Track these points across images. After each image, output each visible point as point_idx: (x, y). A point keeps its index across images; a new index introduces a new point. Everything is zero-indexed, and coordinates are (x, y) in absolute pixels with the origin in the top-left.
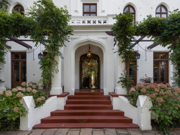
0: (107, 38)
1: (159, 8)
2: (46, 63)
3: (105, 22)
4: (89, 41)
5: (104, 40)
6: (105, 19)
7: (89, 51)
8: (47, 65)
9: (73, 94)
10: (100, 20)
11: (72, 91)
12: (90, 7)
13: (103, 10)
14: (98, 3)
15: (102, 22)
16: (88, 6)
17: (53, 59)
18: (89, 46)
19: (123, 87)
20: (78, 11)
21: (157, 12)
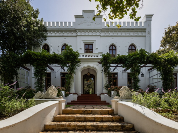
0: (98, 65)
1: (131, 47)
2: (68, 77)
3: (97, 56)
4: (89, 67)
5: (97, 66)
6: (97, 55)
7: (89, 72)
8: (69, 78)
9: (81, 95)
10: (94, 55)
11: (80, 93)
12: (89, 46)
13: (97, 48)
14: (93, 44)
15: (96, 56)
16: (88, 46)
17: (71, 75)
18: (89, 69)
19: (106, 90)
20: (82, 48)
21: (130, 49)
